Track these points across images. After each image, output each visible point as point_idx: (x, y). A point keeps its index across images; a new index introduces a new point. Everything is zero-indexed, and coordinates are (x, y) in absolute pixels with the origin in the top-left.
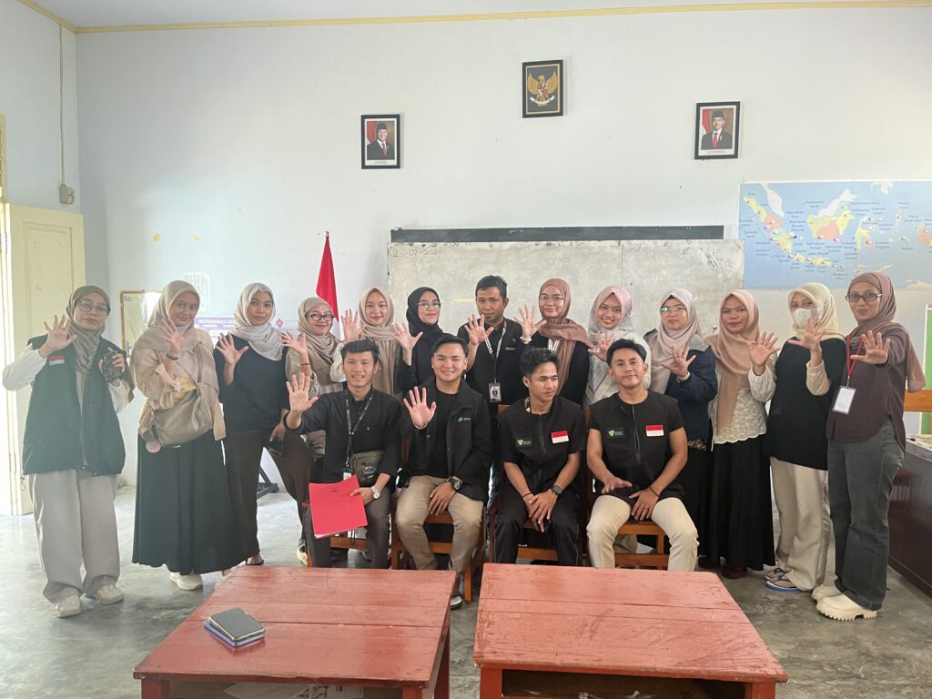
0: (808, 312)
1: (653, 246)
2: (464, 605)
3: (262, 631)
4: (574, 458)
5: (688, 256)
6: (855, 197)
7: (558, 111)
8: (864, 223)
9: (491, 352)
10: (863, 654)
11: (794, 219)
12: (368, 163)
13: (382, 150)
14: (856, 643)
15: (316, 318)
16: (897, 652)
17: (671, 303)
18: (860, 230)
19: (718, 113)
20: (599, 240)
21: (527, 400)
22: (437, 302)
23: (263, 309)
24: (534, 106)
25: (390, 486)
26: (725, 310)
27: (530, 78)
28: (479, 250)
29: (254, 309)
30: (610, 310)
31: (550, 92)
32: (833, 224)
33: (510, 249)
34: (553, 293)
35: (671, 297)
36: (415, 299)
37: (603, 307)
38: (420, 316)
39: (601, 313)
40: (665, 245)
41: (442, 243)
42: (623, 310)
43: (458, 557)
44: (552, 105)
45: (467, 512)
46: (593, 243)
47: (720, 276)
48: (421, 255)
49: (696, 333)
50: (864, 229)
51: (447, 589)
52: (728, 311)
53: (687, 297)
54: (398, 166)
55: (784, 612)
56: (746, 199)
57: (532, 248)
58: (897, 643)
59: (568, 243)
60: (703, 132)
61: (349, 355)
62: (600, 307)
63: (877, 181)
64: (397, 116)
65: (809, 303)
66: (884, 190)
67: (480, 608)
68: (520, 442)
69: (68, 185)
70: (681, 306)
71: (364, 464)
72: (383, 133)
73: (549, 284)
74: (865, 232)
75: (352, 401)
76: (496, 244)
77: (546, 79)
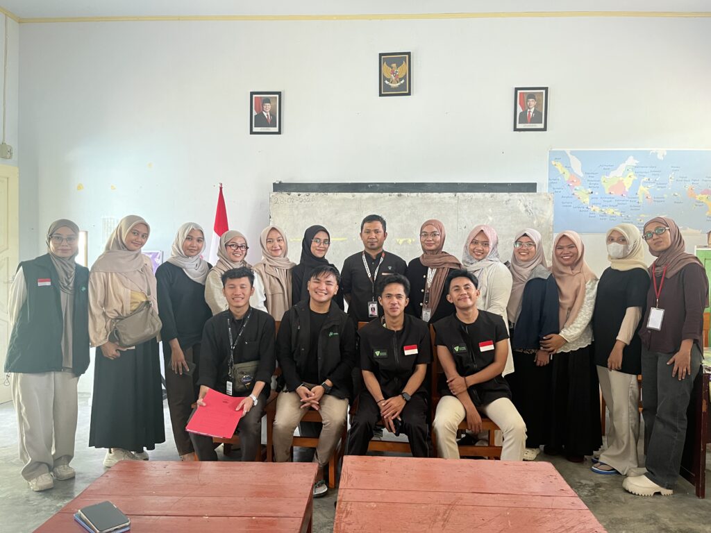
1: (482, 198)
5: (509, 206)
6: (637, 162)
7: (407, 92)
8: (644, 182)
9: (370, 276)
10: (664, 529)
11: (590, 179)
13: (266, 120)
14: (656, 520)
15: (234, 248)
17: (524, 240)
18: (641, 187)
19: (531, 96)
20: (439, 192)
22: (328, 241)
23: (196, 244)
24: (388, 88)
26: (558, 247)
27: (385, 66)
28: (344, 199)
29: (189, 243)
30: (480, 244)
31: (400, 77)
32: (621, 183)
33: (369, 198)
35: (525, 235)
37: (474, 242)
39: (472, 247)
40: (492, 197)
41: (314, 194)
42: (491, 245)
44: (402, 87)
46: (435, 195)
47: (535, 222)
48: (297, 203)
49: (542, 263)
50: (644, 187)
51: (310, 480)
52: (561, 248)
53: (536, 236)
54: (279, 133)
55: (594, 494)
56: (553, 163)
57: (386, 198)
58: (689, 519)
59: (415, 194)
61: (229, 281)
62: (472, 242)
63: (654, 150)
64: (279, 93)
66: (660, 157)
67: (339, 498)
68: (378, 353)
69: (7, 144)
70: (531, 243)
71: (243, 373)
72: (268, 106)
73: (428, 224)
74: (645, 189)
75: (233, 320)
76: (357, 195)
77: (398, 66)
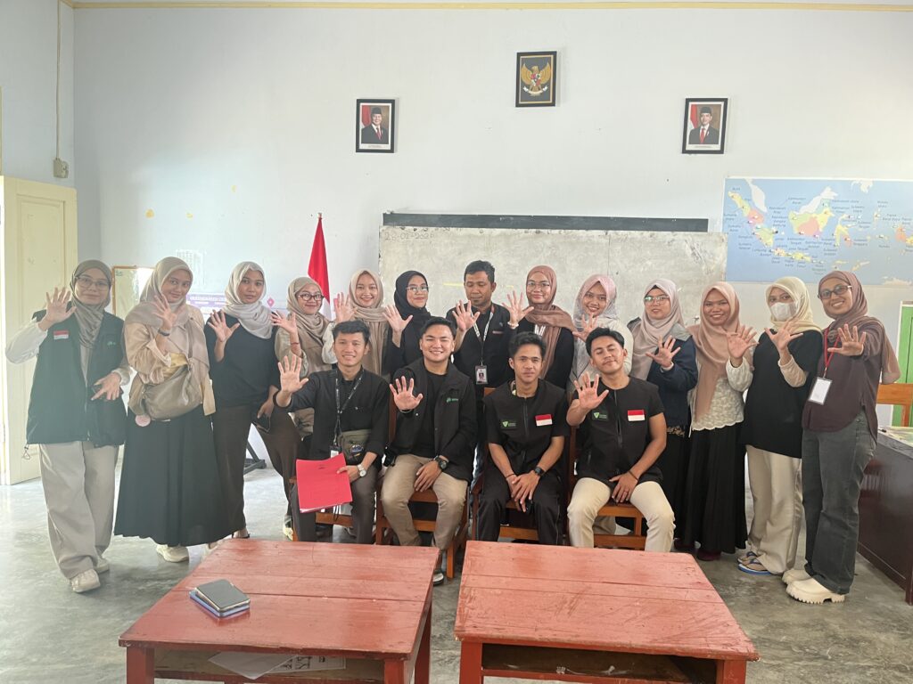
0: (786, 305)
1: (639, 237)
2: (446, 581)
3: (247, 602)
4: (558, 441)
5: (673, 248)
6: (836, 195)
7: (551, 102)
8: (843, 220)
9: (478, 335)
10: (831, 636)
11: (775, 215)
12: (362, 146)
13: (376, 135)
14: (824, 626)
15: (306, 298)
16: (862, 634)
17: (655, 292)
18: (839, 227)
19: (706, 109)
20: (587, 229)
21: (513, 383)
22: (425, 286)
23: (254, 287)
24: (527, 96)
25: (377, 464)
26: (706, 303)
27: (524, 69)
28: (470, 236)
29: (245, 288)
30: (595, 298)
31: (544, 82)
32: (813, 221)
33: (500, 235)
34: (540, 280)
35: (655, 287)
36: (404, 282)
37: (589, 295)
38: (409, 300)
39: (586, 301)
40: (651, 236)
41: (433, 229)
42: (608, 298)
43: (441, 536)
44: (544, 96)
45: (452, 491)
46: (581, 232)
47: (703, 268)
48: (412, 239)
49: (679, 322)
50: (843, 226)
51: (431, 565)
52: (710, 304)
53: (670, 288)
54: (392, 151)
55: (754, 594)
56: (730, 194)
57: (521, 236)
58: (864, 627)
59: (556, 231)
60: (691, 126)
61: (341, 336)
62: (586, 295)
63: (857, 180)
64: (393, 102)
65: (786, 297)
66: (864, 189)
67: (462, 584)
68: (505, 424)
69: (62, 159)
70: (664, 296)
71: (352, 442)
72: (378, 118)
73: (537, 270)
74: (844, 229)
75: (342, 381)
76: (486, 231)
77: (540, 70)
